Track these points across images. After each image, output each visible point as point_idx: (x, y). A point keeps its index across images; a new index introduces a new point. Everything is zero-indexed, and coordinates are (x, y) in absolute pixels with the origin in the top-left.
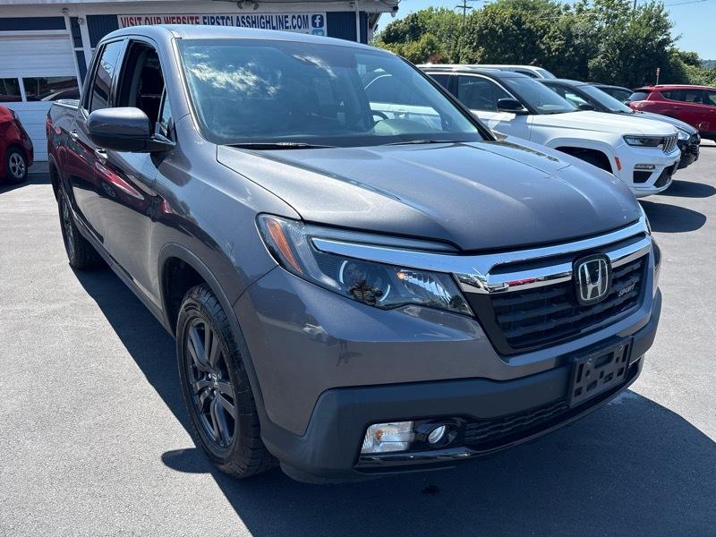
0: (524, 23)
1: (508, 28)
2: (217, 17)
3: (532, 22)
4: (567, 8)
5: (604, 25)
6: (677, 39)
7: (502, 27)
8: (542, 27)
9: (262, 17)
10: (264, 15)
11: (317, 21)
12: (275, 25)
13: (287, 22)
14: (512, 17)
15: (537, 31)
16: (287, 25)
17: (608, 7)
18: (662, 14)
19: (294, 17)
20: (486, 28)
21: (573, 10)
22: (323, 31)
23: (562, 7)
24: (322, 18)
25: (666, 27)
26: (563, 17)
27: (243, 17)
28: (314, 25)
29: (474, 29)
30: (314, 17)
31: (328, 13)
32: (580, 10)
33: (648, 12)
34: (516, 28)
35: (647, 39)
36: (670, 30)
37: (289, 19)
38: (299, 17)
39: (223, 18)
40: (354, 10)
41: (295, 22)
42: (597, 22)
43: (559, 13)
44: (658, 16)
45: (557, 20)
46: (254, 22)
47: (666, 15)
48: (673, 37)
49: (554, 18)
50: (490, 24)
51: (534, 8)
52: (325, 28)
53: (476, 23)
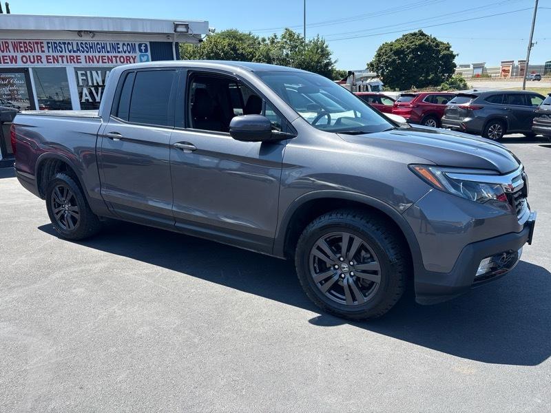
0: (238, 49)
1: (227, 53)
2: (60, 43)
3: (243, 49)
4: (264, 40)
5: (289, 52)
6: (335, 62)
7: (223, 52)
8: (251, 53)
9: (98, 44)
10: (99, 42)
11: (143, 48)
12: (109, 49)
13: (119, 48)
14: (229, 45)
15: (248, 55)
16: (119, 50)
17: (290, 41)
18: (324, 46)
19: (124, 44)
20: (212, 52)
21: (268, 42)
22: (147, 55)
23: (260, 39)
24: (146, 46)
25: (328, 54)
26: (262, 47)
27: (82, 43)
28: (141, 51)
29: (203, 52)
30: (140, 45)
31: (150, 42)
32: (273, 42)
33: (316, 44)
34: (233, 53)
35: (318, 62)
36: (330, 56)
37: (120, 46)
38: (128, 44)
39: (64, 43)
40: (170, 41)
41: (125, 48)
42: (284, 50)
43: (259, 43)
44: (322, 48)
45: (259, 48)
46: (91, 47)
47: (327, 47)
48: (333, 61)
49: (257, 46)
50: (214, 49)
51: (242, 40)
52: (149, 53)
53: (204, 48)
